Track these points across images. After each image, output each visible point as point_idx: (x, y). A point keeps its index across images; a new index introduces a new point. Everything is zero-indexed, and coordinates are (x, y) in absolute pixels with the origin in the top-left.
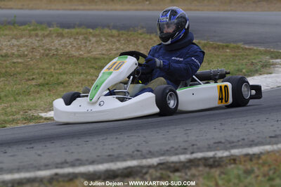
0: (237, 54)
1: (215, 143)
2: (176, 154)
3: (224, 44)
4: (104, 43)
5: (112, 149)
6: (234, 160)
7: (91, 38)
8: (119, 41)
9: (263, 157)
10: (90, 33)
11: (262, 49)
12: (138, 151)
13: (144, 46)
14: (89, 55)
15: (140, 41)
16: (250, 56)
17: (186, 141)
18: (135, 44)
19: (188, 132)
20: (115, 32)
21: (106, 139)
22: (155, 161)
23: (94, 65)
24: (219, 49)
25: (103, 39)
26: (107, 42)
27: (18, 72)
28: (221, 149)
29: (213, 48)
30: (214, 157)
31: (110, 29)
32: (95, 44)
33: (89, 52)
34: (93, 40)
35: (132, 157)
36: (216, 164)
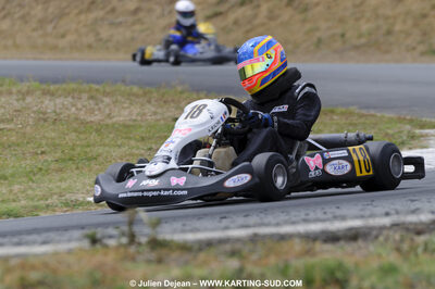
27: (13, 143)
34: (107, 100)
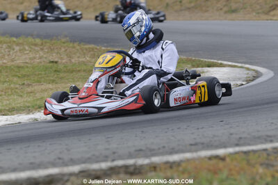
1: (136, 151)
2: (97, 162)
4: (28, 52)
5: (34, 157)
6: (154, 168)
7: (15, 47)
8: (42, 49)
9: (183, 165)
10: (14, 42)
11: (184, 57)
12: (59, 158)
13: (67, 55)
14: (13, 63)
15: (63, 50)
17: (107, 149)
18: (57, 53)
19: (109, 139)
20: (38, 41)
21: (29, 146)
22: (76, 169)
23: (18, 74)
25: (27, 48)
26: (30, 51)
28: (142, 157)
30: (134, 165)
31: (34, 38)
32: (18, 53)
33: (13, 60)
35: (54, 165)
36: (137, 171)
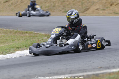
0: (31, 36)
3: (25, 31)
11: (43, 33)
16: (38, 37)
24: (23, 33)
29: (20, 33)
